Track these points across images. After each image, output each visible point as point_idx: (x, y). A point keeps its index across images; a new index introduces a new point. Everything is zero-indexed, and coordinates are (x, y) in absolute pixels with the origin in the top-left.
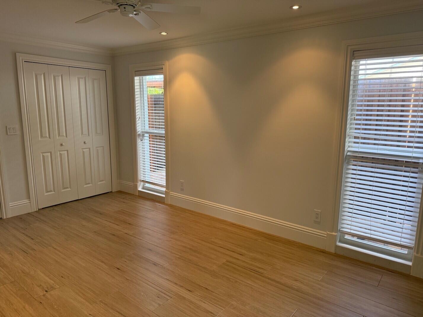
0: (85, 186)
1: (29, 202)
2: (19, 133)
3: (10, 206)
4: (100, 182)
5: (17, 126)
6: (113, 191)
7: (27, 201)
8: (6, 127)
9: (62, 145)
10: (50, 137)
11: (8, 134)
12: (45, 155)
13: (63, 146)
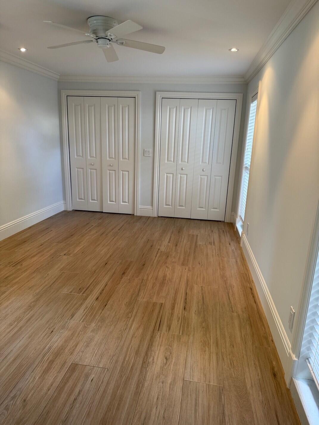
0: (198, 209)
1: (152, 208)
2: (151, 155)
3: (139, 207)
4: (213, 209)
5: (151, 150)
6: (225, 221)
7: (150, 207)
8: (144, 150)
9: (182, 169)
10: (174, 162)
11: (145, 155)
12: (168, 175)
13: (183, 171)
